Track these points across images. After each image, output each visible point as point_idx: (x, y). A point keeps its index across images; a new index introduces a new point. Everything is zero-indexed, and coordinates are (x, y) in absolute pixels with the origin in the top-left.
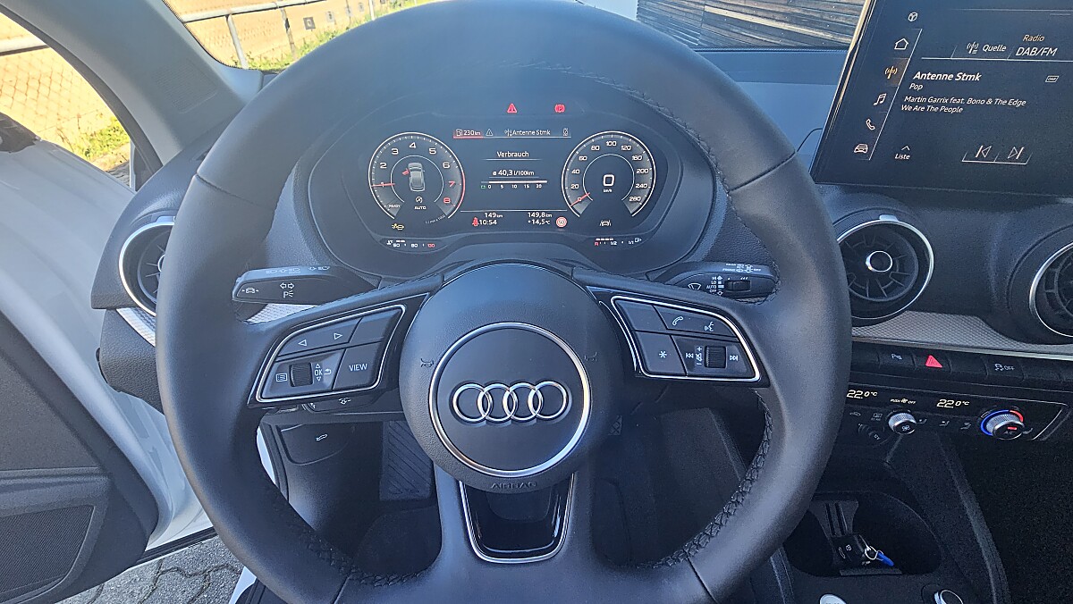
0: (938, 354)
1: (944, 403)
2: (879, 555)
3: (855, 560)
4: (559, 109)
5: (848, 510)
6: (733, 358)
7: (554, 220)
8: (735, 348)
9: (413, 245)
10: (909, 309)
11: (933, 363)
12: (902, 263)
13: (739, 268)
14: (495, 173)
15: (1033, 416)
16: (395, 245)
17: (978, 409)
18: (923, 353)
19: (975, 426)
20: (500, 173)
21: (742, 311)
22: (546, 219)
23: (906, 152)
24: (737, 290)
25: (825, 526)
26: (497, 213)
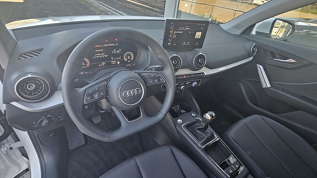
0: (185, 75)
1: (187, 83)
2: (184, 111)
3: (181, 113)
4: (116, 40)
5: (178, 106)
6: (161, 80)
7: (117, 62)
8: (161, 78)
9: (86, 73)
10: (180, 69)
11: (185, 77)
12: (178, 62)
13: (156, 66)
14: (96, 55)
15: (198, 82)
16: (81, 73)
17: (192, 83)
18: (183, 75)
19: (192, 86)
20: (97, 55)
21: (161, 73)
22: (115, 62)
23: (175, 44)
24: (157, 69)
25: (176, 111)
26: (105, 63)
